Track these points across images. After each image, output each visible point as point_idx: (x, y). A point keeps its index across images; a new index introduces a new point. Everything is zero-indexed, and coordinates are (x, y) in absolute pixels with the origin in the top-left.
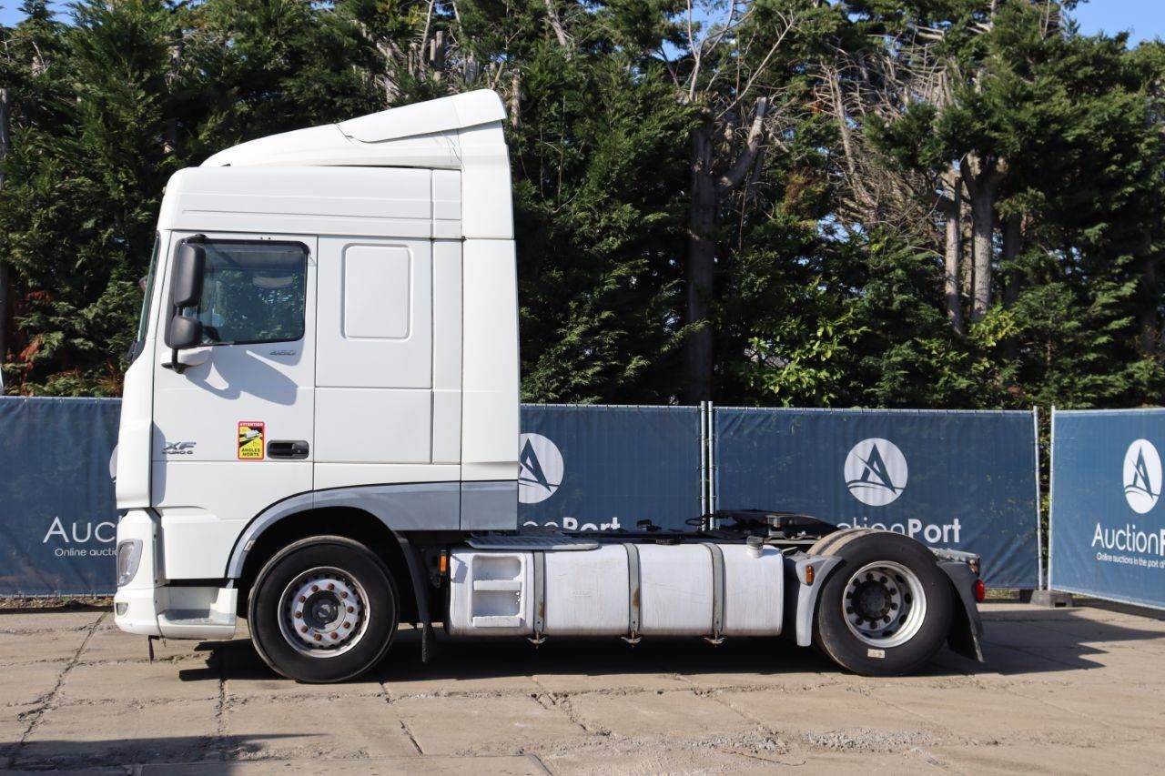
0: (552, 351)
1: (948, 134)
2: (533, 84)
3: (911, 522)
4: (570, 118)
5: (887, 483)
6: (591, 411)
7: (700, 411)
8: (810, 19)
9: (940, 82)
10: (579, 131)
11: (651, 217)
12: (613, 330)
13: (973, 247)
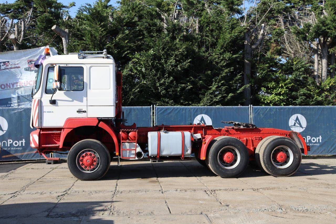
0: (208, 92)
1: (316, 31)
2: (202, 22)
3: (308, 137)
4: (212, 31)
5: (301, 126)
6: (219, 108)
7: (249, 107)
8: (277, 5)
9: (311, 18)
10: (214, 34)
11: (234, 56)
12: (225, 86)
13: (322, 62)
